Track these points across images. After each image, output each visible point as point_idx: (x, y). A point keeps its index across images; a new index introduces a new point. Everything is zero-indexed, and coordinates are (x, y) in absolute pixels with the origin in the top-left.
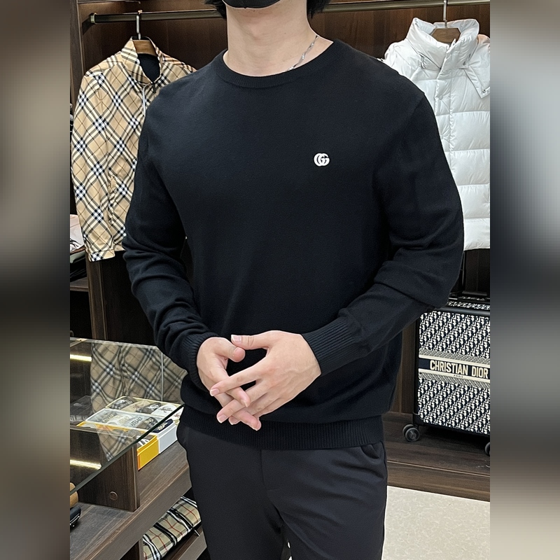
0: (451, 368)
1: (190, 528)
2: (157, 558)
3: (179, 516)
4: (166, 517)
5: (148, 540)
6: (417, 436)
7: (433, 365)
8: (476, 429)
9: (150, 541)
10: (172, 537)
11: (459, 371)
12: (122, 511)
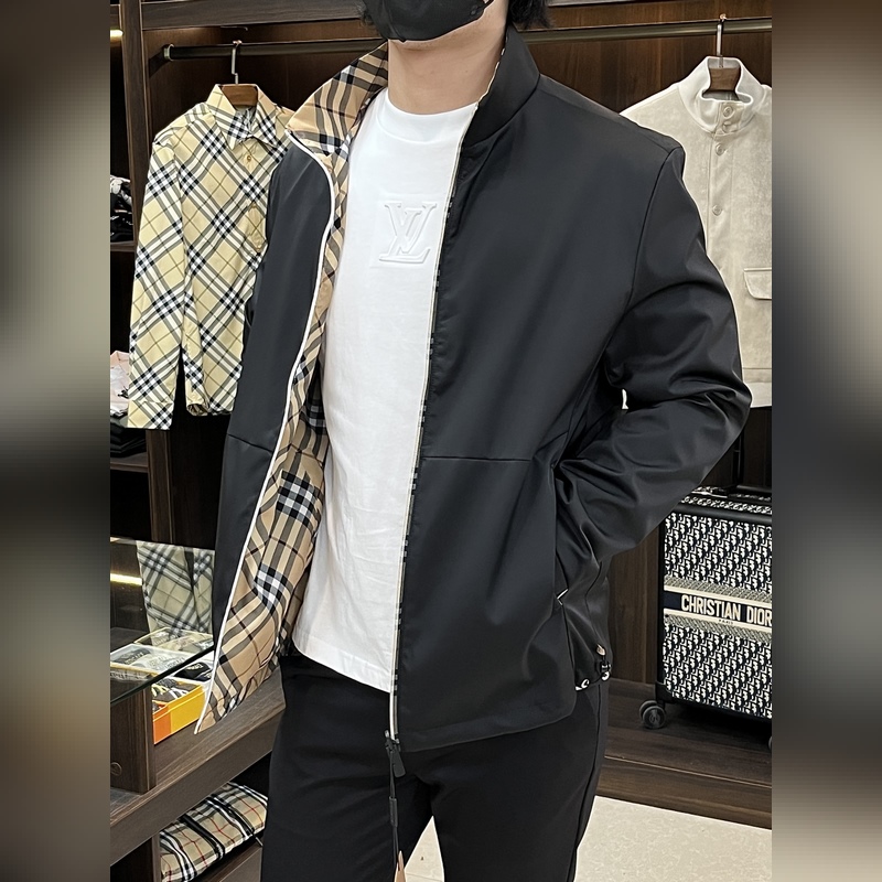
0: (715, 607)
1: (248, 834)
2: (189, 876)
3: (234, 814)
5: (177, 847)
6: (662, 719)
7: (687, 603)
9: (181, 848)
10: (218, 845)
11: (727, 614)
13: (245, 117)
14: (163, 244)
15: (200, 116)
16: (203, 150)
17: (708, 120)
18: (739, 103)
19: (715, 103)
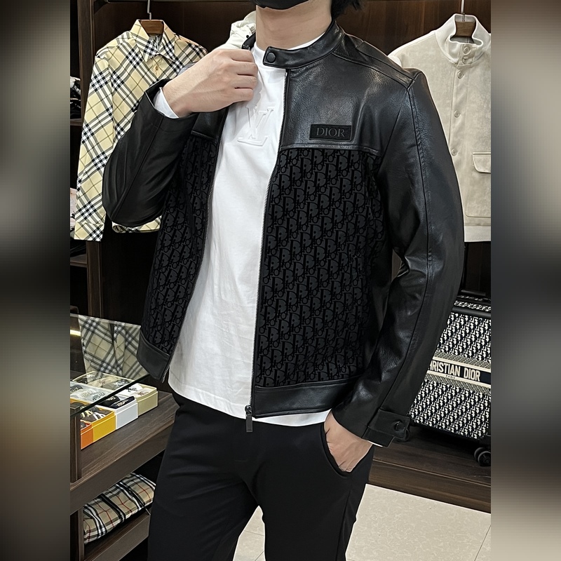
0: (444, 367)
1: (141, 507)
2: (102, 533)
3: (132, 493)
4: (118, 493)
5: (95, 514)
8: (466, 433)
9: (97, 515)
10: (121, 514)
11: (451, 372)
13: (155, 41)
14: (100, 122)
15: (126, 40)
16: (128, 62)
17: (454, 55)
18: (474, 45)
19: (459, 44)
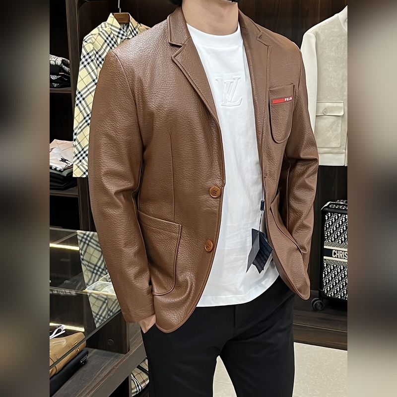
2: (139, 390)
6: (322, 306)
7: (335, 254)
12: (117, 354)
14: (88, 90)
15: (104, 29)
16: (106, 44)
